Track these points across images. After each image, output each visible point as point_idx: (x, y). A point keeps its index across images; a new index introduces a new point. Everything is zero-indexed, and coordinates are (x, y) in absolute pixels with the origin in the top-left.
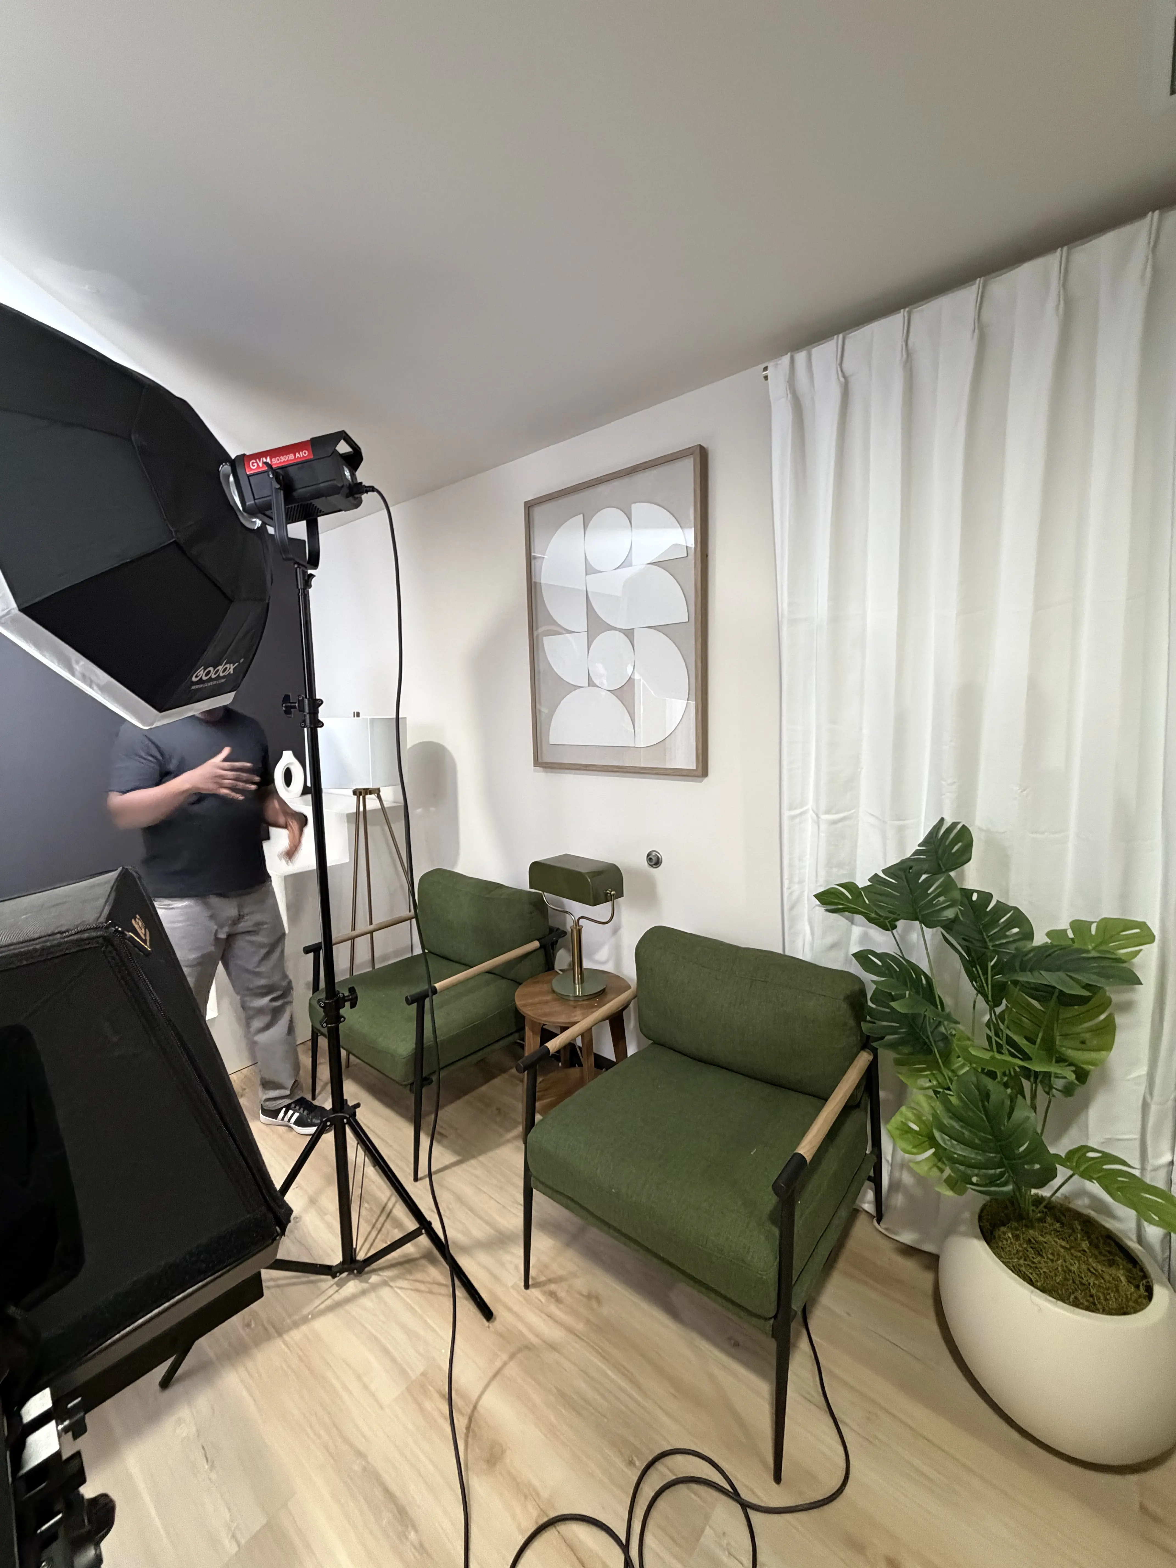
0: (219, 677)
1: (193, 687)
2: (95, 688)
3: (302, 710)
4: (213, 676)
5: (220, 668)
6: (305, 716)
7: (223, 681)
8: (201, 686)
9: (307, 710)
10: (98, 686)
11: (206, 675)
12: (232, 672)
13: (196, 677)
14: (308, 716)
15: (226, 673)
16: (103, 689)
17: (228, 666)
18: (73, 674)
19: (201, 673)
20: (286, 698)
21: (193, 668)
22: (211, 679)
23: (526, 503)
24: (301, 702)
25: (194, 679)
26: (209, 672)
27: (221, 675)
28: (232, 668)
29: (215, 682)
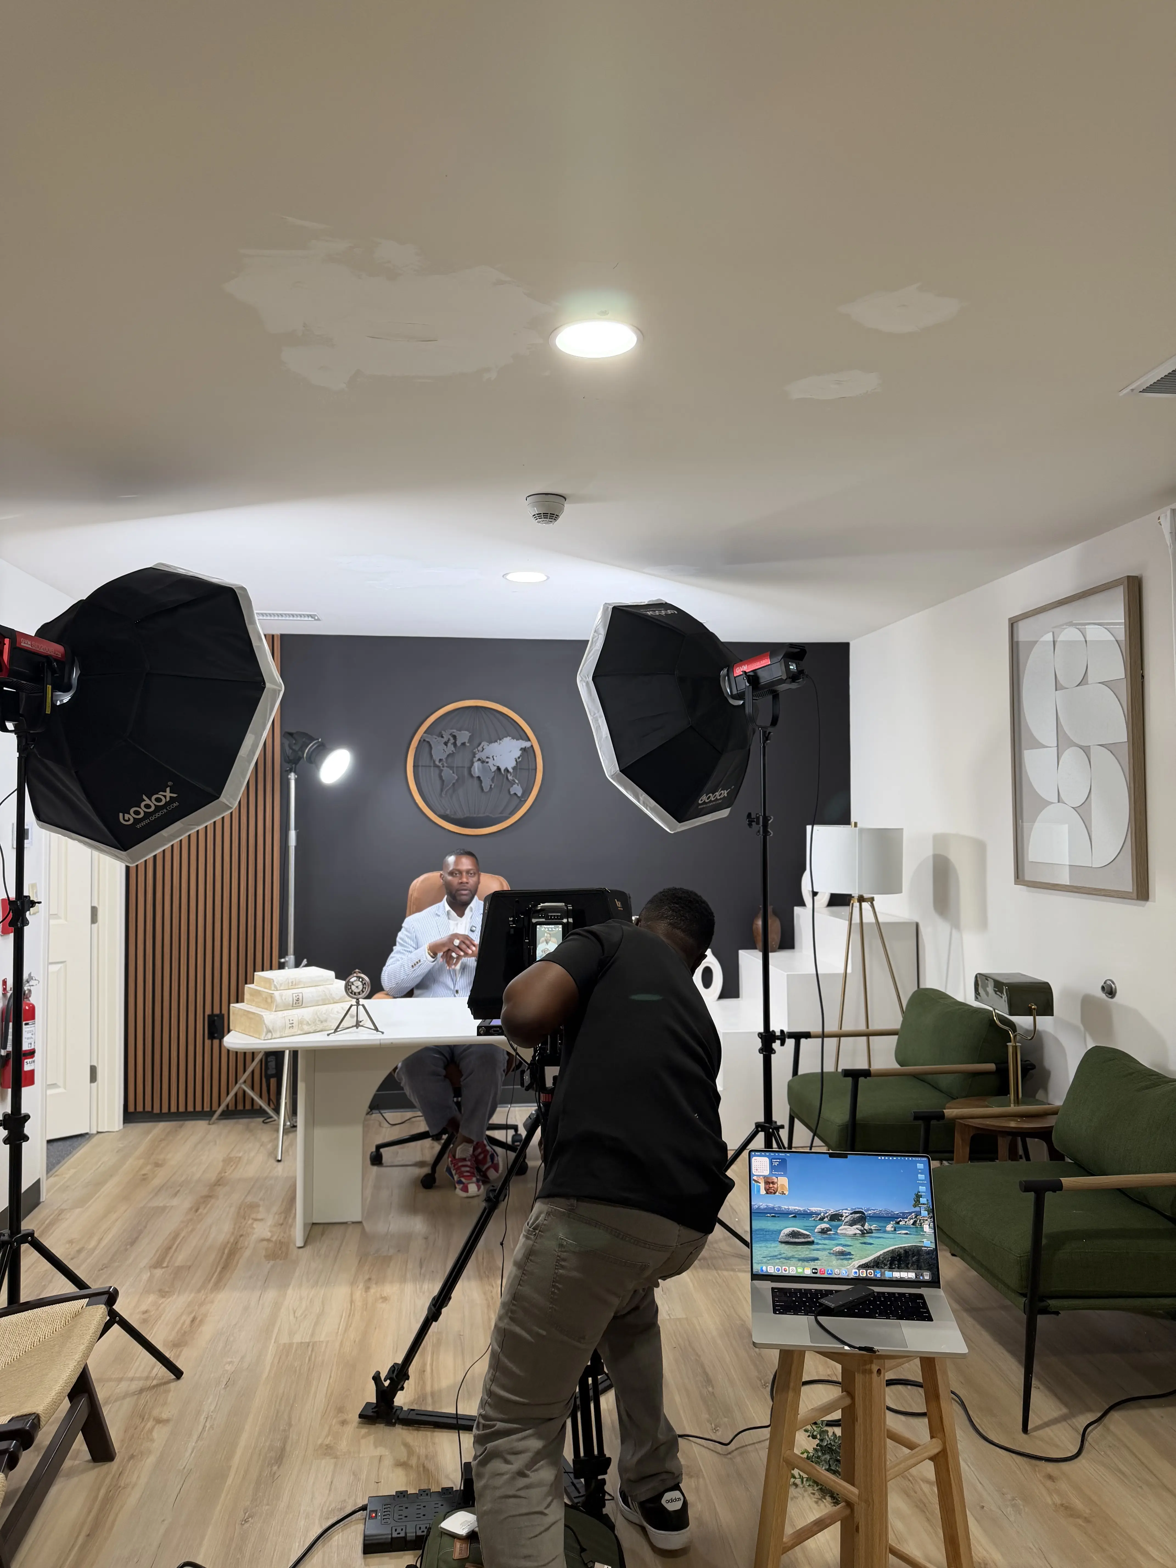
0: (717, 800)
1: (700, 807)
2: (648, 808)
3: (758, 823)
4: (713, 799)
5: (717, 793)
6: (760, 827)
7: (720, 801)
8: (705, 806)
9: (761, 824)
10: (650, 808)
11: (708, 799)
12: (726, 795)
13: (701, 800)
14: (762, 828)
15: (722, 796)
16: (652, 810)
17: (723, 792)
18: (639, 802)
19: (704, 798)
20: (749, 815)
21: (699, 796)
22: (711, 801)
23: (1010, 619)
24: (758, 818)
25: (700, 802)
26: (710, 797)
27: (719, 798)
28: (726, 792)
29: (714, 803)
